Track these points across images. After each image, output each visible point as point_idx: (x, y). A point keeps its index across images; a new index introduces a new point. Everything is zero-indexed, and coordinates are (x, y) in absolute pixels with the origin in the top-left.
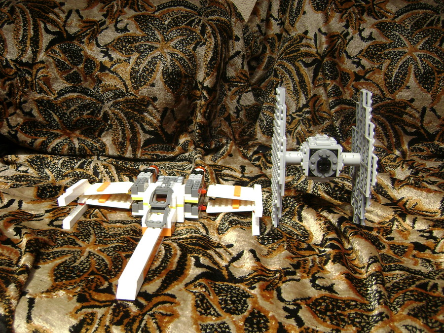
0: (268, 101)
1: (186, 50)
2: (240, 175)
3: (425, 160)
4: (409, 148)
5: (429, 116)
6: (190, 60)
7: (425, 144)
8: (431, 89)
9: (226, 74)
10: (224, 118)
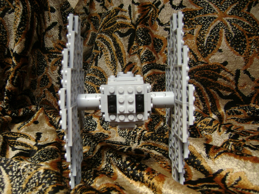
2: (33, 144)
3: (243, 123)
4: (225, 112)
5: (243, 78)
7: (241, 107)
8: (243, 52)
9: (45, 45)
10: (48, 89)
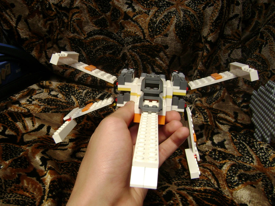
0: (253, 57)
1: (197, 9)
2: (233, 120)
6: (199, 17)
9: (224, 32)
10: (215, 67)
